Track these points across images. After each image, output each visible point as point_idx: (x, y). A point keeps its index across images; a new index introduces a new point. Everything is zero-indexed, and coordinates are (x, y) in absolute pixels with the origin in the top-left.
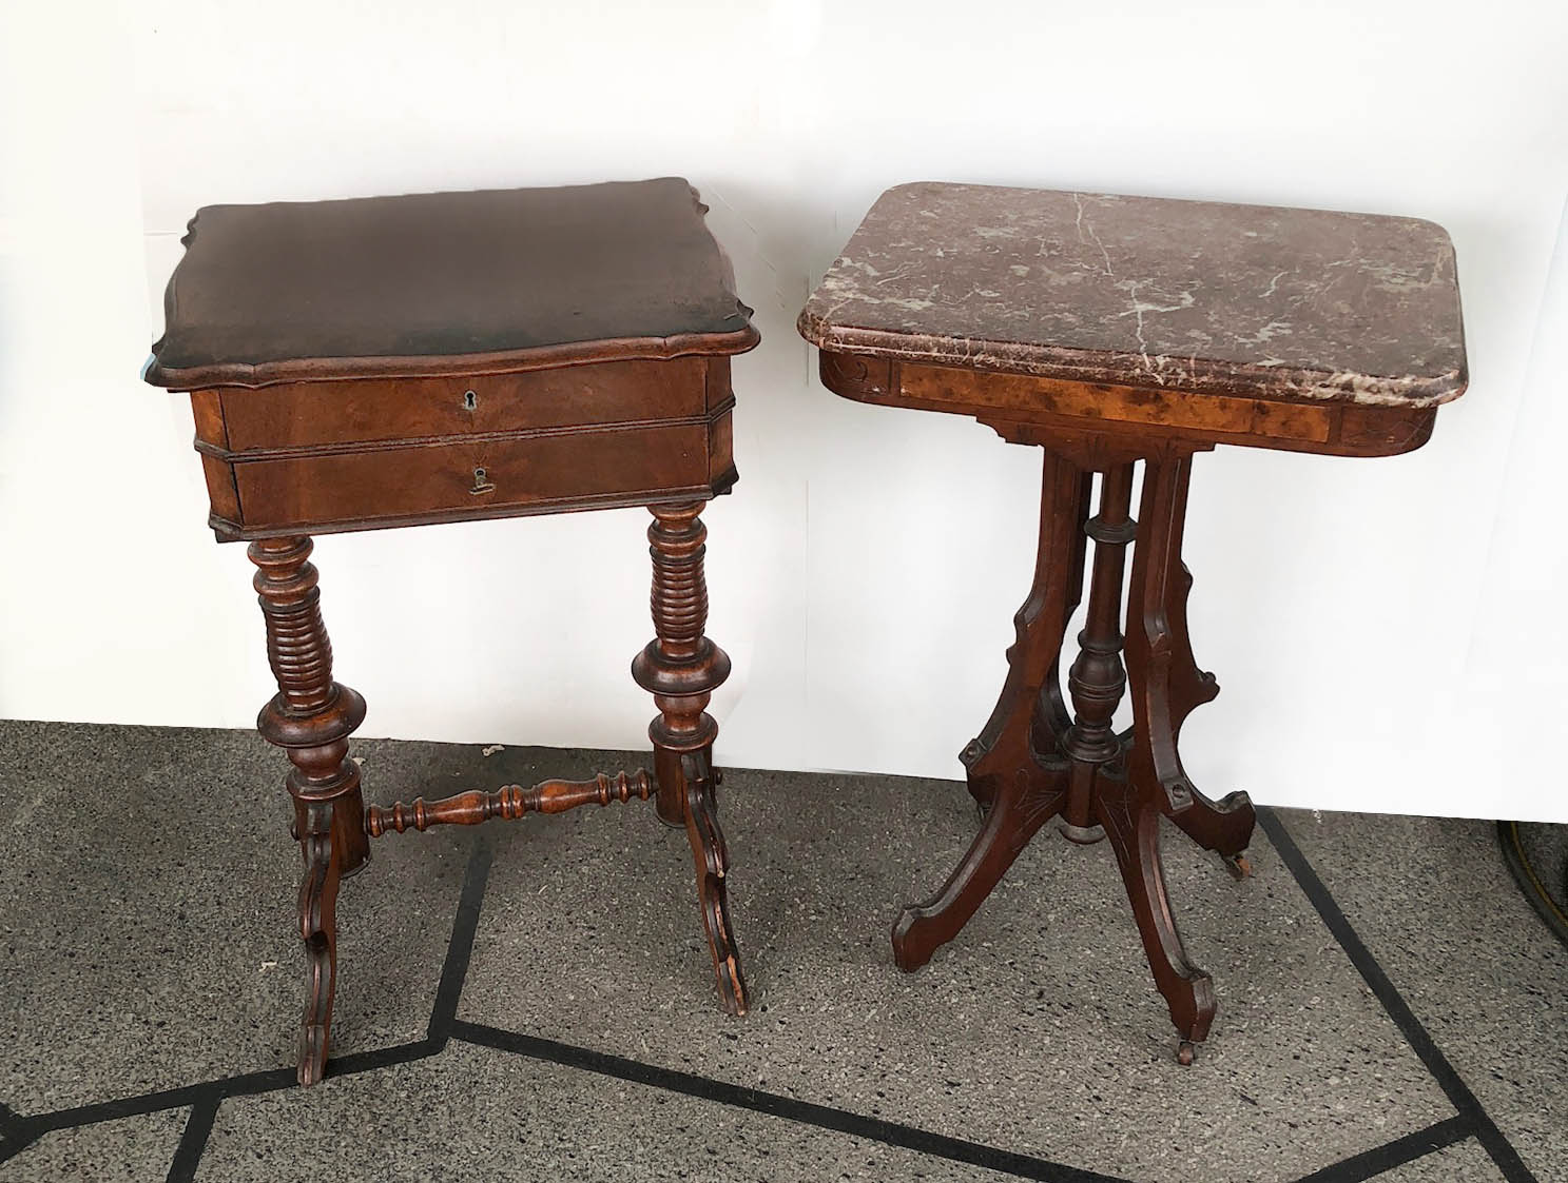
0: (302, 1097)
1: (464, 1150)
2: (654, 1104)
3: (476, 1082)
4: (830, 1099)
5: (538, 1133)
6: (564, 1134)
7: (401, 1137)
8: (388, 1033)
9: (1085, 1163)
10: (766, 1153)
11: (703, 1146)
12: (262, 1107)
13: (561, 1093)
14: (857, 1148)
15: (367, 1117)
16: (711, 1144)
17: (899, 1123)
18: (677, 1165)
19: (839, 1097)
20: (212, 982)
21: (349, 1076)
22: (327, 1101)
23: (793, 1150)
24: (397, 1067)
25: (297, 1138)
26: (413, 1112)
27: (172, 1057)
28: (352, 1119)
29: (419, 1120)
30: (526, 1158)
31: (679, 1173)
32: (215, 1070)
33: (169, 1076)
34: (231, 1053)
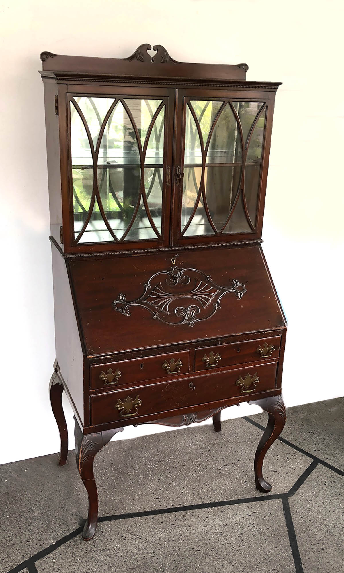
0: (57, 553)
1: (113, 548)
2: (151, 520)
4: (191, 503)
5: (128, 537)
6: (135, 535)
7: (93, 551)
8: (68, 529)
10: (186, 520)
11: (170, 524)
12: (48, 559)
13: (126, 526)
14: (205, 511)
15: (80, 551)
16: (172, 523)
17: (209, 503)
18: (167, 530)
19: (192, 502)
21: (66, 543)
22: (65, 551)
23: (191, 517)
24: (78, 536)
26: (91, 545)
27: (9, 558)
28: (76, 552)
29: (94, 546)
30: (129, 543)
31: (169, 532)
32: (26, 557)
33: (13, 563)
34: (27, 551)
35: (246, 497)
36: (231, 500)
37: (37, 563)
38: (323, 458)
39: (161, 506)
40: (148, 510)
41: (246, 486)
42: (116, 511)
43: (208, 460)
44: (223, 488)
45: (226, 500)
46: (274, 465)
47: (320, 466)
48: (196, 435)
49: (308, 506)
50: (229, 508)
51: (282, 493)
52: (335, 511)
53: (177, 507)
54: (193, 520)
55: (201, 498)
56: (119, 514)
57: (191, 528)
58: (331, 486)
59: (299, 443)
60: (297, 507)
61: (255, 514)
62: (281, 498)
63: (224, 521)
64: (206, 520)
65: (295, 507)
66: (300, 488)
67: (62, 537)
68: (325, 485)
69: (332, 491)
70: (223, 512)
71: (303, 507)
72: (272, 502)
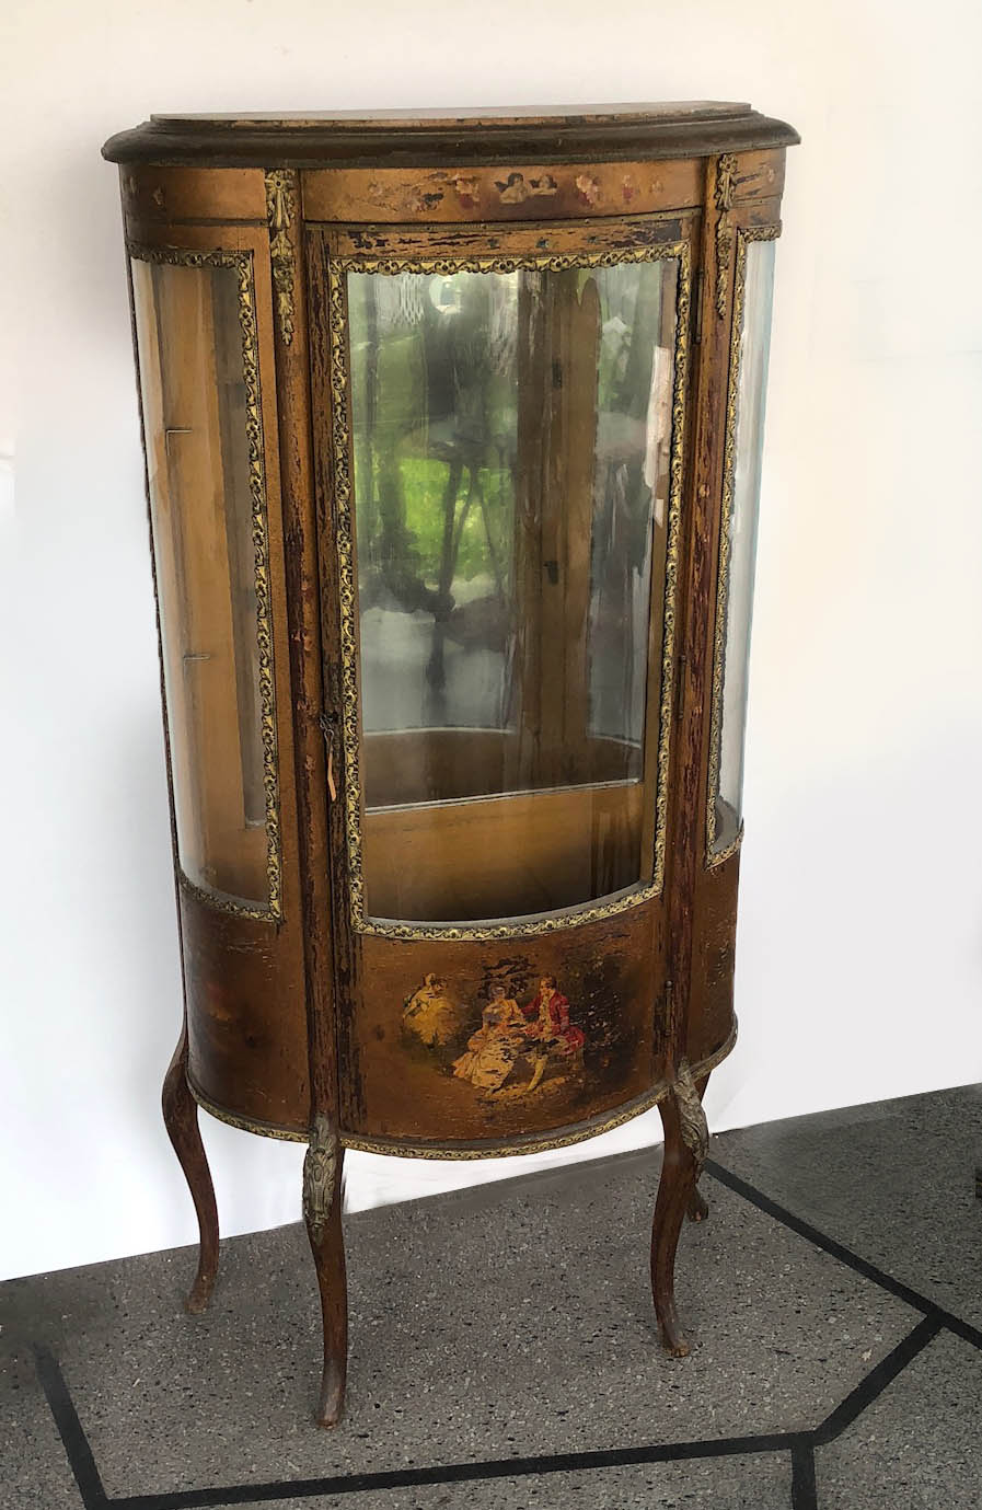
4: (473, 1456)
9: (693, 1437)
14: (517, 1486)
17: (538, 1456)
19: (479, 1452)
35: (667, 1442)
36: (614, 1448)
38: (958, 1310)
39: (369, 1462)
40: (326, 1474)
41: (671, 1403)
42: (217, 1474)
43: (554, 1309)
44: (592, 1405)
45: (597, 1450)
46: (782, 1332)
47: (946, 1339)
49: (883, 1480)
50: (602, 1475)
51: (797, 1430)
53: (424, 1466)
55: (510, 1439)
56: (227, 1484)
59: (884, 1254)
60: (840, 1483)
61: (690, 1501)
62: (790, 1447)
65: (833, 1481)
66: (862, 1416)
70: (580, 1490)
71: (863, 1482)
72: (755, 1461)
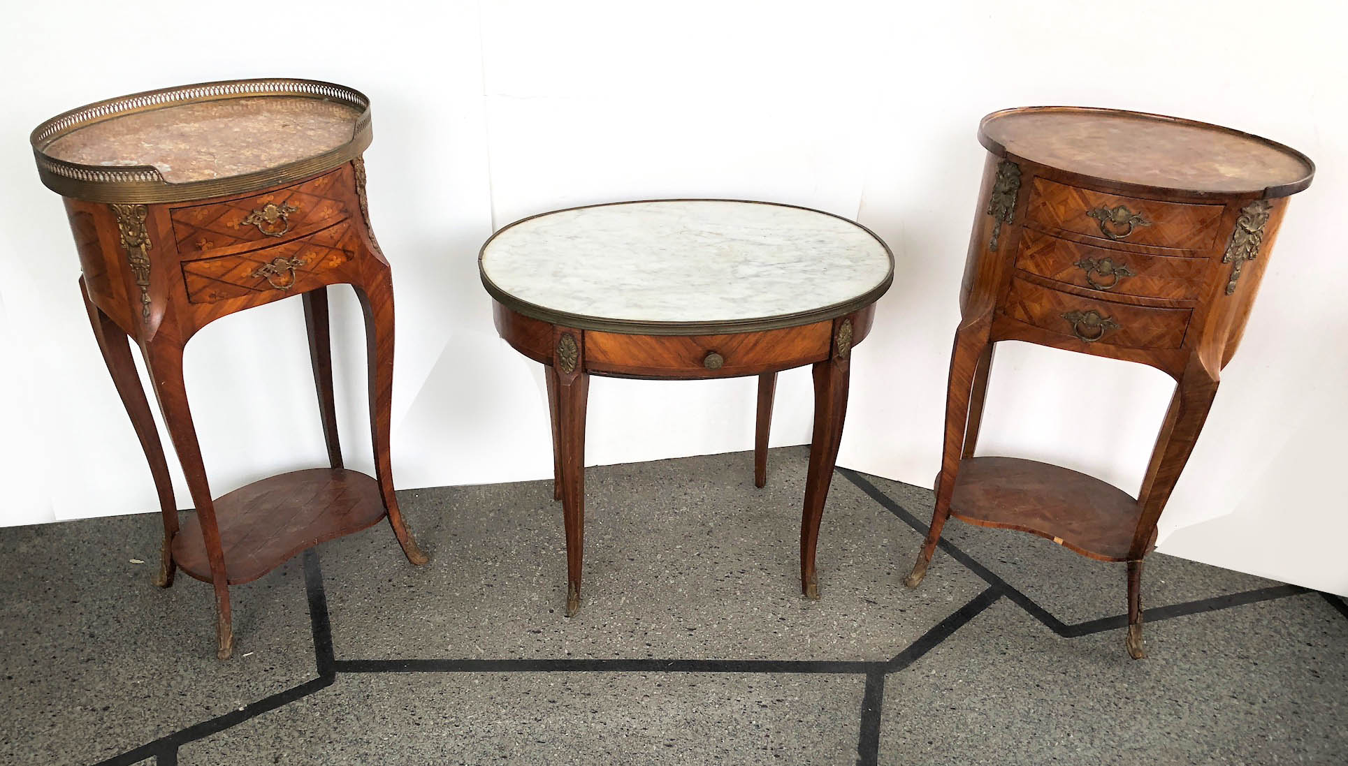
0: (240, 732)
1: (378, 740)
2: (501, 682)
3: (368, 696)
4: (617, 654)
5: (426, 717)
6: (446, 714)
7: (327, 741)
8: (288, 679)
9: (791, 656)
10: (589, 694)
11: (545, 700)
12: (212, 744)
13: (432, 690)
14: (647, 679)
15: (296, 734)
16: (550, 697)
17: (667, 659)
18: (532, 715)
19: (623, 652)
20: (136, 673)
21: (271, 712)
22: (260, 731)
23: (605, 689)
24: (305, 698)
25: (247, 759)
26: (329, 725)
27: (124, 727)
28: (286, 738)
29: (336, 728)
30: (425, 734)
31: (536, 719)
32: (164, 729)
33: (128, 741)
34: (171, 716)
35: (769, 659)
36: (727, 659)
37: (184, 749)
38: (1018, 584)
39: (537, 651)
40: (502, 656)
41: (776, 631)
42: (420, 649)
43: (698, 555)
44: (715, 626)
45: (714, 659)
46: (873, 586)
47: (1004, 605)
48: (689, 491)
49: (937, 704)
50: (714, 678)
51: (873, 659)
52: (1012, 728)
53: (578, 658)
54: (609, 697)
55: (648, 645)
56: (427, 657)
57: (597, 716)
58: (1020, 658)
59: (963, 538)
60: (902, 703)
61: (779, 704)
62: (866, 672)
63: (689, 710)
64: (643, 703)
65: (897, 701)
66: (927, 654)
67: (268, 695)
68: (1005, 654)
69: (1020, 674)
70: (694, 687)
71: (921, 704)
72: (837, 679)
